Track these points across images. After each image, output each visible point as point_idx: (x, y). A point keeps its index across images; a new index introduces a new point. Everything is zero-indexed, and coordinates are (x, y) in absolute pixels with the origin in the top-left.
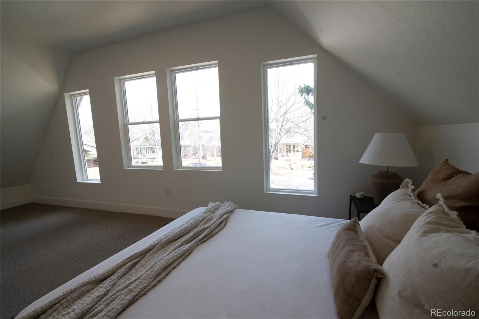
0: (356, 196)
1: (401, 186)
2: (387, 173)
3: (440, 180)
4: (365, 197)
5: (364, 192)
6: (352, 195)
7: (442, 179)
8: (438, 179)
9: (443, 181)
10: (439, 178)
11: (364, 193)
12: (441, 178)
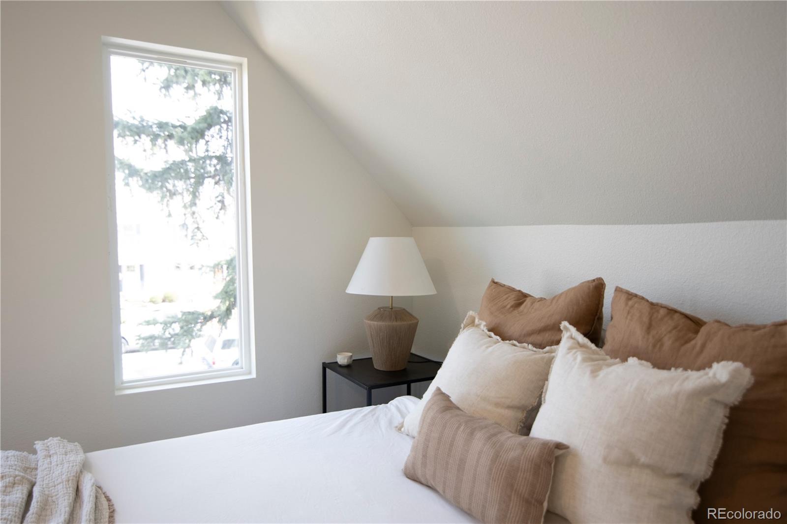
0: (337, 362)
1: (462, 324)
2: (392, 309)
3: (510, 308)
4: (354, 360)
5: (351, 352)
6: (327, 362)
7: (512, 307)
8: (505, 307)
9: (514, 310)
10: (507, 305)
11: (351, 354)
12: (509, 306)
